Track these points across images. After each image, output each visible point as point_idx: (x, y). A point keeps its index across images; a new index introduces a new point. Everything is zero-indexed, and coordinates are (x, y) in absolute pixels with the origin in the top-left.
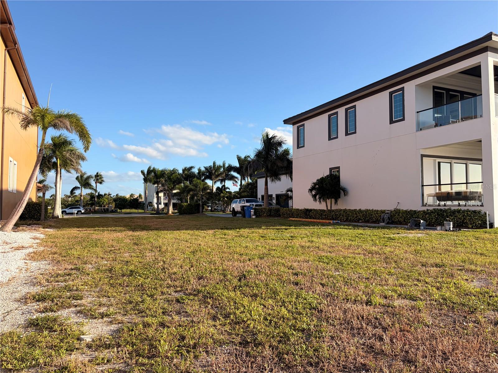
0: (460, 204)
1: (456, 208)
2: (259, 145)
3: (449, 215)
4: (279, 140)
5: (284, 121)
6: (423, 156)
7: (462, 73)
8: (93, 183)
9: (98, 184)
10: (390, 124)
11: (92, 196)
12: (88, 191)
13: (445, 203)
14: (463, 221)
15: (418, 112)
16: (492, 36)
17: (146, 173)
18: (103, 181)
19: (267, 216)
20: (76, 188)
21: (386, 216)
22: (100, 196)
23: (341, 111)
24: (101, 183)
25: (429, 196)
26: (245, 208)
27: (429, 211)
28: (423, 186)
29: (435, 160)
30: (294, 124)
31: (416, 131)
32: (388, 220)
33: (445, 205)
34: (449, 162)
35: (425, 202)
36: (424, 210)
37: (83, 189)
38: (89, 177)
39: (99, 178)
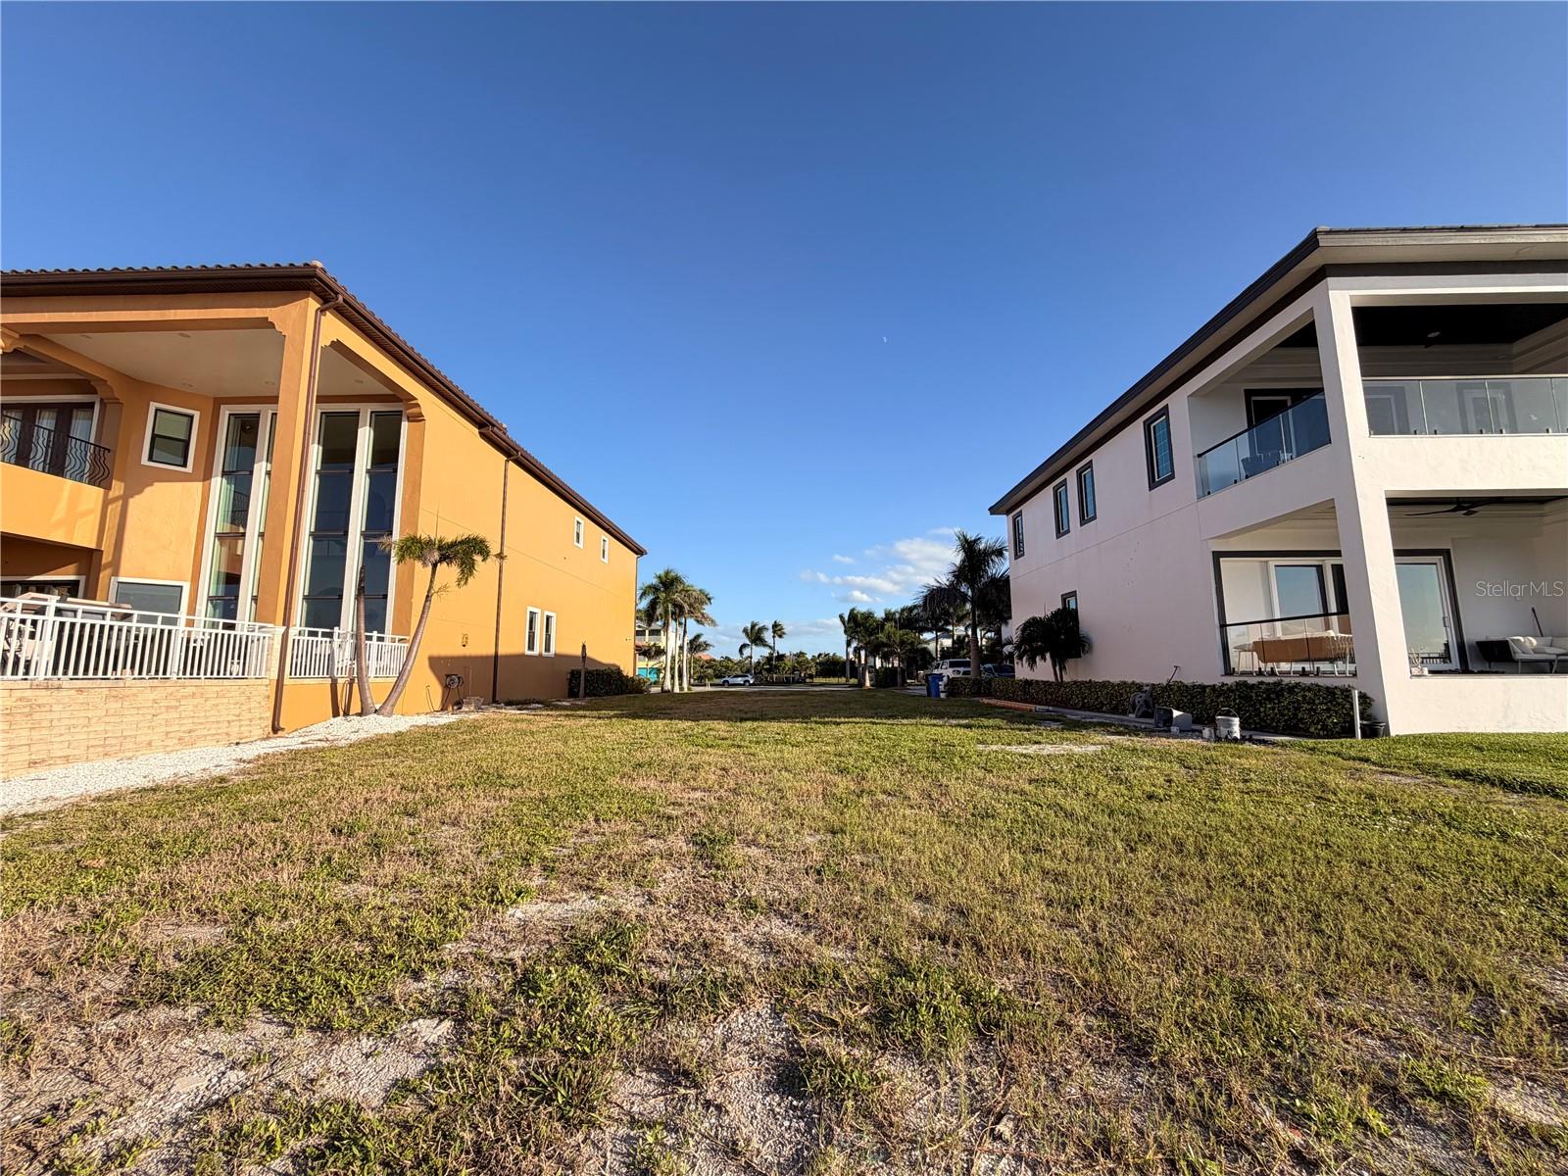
0: (1321, 669)
1: (1294, 680)
2: (956, 558)
3: (1265, 699)
4: (997, 545)
5: (989, 509)
6: (1217, 556)
7: (1285, 344)
8: (768, 636)
9: (777, 638)
10: (1150, 490)
11: (769, 659)
12: (766, 652)
13: (1303, 668)
14: (1295, 715)
15: (1199, 456)
16: (1319, 237)
17: (846, 619)
18: (784, 633)
19: (973, 693)
20: (744, 646)
21: (1139, 698)
22: (781, 657)
23: (1071, 477)
24: (780, 636)
25: (1242, 648)
26: (930, 678)
27: (1225, 688)
28: (1223, 626)
29: (1267, 562)
30: (1008, 513)
31: (1198, 498)
32: (1144, 709)
33: (1272, 673)
34: (1316, 563)
35: (1233, 664)
36: (1214, 686)
37: (754, 647)
38: (764, 628)
39: (777, 629)
